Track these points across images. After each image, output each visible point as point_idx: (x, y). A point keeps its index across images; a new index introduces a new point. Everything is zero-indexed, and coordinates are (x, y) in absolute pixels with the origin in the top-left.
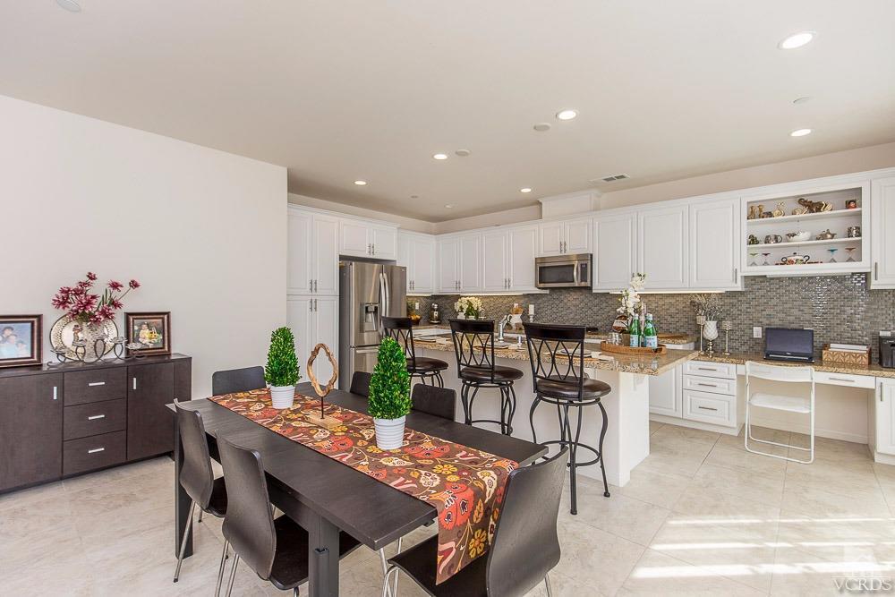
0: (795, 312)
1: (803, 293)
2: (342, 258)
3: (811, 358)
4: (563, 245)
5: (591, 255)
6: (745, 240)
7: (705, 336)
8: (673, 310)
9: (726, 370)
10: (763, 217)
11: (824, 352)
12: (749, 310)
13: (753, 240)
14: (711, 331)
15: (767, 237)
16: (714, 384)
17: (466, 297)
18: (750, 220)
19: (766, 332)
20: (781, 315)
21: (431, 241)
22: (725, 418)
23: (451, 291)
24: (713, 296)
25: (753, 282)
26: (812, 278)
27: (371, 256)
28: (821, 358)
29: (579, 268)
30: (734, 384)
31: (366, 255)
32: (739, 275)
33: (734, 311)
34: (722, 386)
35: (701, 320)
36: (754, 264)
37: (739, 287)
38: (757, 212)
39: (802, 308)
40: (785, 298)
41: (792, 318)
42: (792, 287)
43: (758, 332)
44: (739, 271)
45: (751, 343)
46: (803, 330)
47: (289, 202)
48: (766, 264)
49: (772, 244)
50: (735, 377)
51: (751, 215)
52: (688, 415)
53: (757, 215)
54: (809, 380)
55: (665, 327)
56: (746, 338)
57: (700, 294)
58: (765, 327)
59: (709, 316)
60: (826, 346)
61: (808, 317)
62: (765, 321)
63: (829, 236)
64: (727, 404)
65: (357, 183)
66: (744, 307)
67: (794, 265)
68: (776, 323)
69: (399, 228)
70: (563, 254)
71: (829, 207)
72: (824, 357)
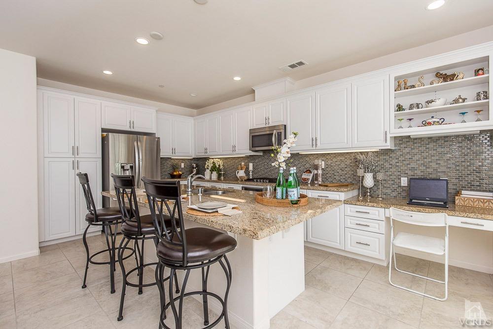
0: (434, 165)
1: (440, 150)
2: (103, 130)
3: (445, 203)
4: (267, 119)
5: (285, 126)
6: (393, 107)
7: (364, 184)
8: (343, 165)
9: (376, 213)
10: (407, 89)
11: (457, 198)
12: (397, 164)
13: (399, 108)
14: (369, 181)
15: (411, 105)
16: (368, 224)
17: (213, 159)
18: (398, 92)
19: (410, 181)
20: (423, 168)
21: (190, 121)
22: (376, 251)
23: (202, 155)
24: (370, 154)
25: (401, 142)
26: (447, 137)
27: (132, 130)
28: (454, 202)
29: (277, 135)
30: (383, 224)
31: (127, 129)
32: (389, 136)
33: (387, 165)
34: (374, 226)
35: (360, 172)
36: (401, 127)
37: (389, 145)
38: (402, 84)
39: (438, 162)
40: (425, 154)
41: (430, 170)
42: (431, 145)
43: (404, 181)
44: (388, 133)
45: (399, 190)
46: (439, 180)
47: (37, 84)
48: (410, 127)
49: (415, 110)
50: (384, 219)
51: (398, 88)
52: (349, 248)
53: (403, 86)
54: (444, 225)
55: (337, 178)
56: (395, 186)
57: (361, 153)
58: (409, 178)
59: (367, 169)
60: (458, 193)
61: (443, 169)
62: (410, 173)
63: (461, 100)
64: (377, 240)
65: (105, 72)
66: (394, 162)
67: (432, 126)
68: (419, 173)
69: (157, 111)
70: (267, 126)
71: (461, 76)
72: (457, 202)
